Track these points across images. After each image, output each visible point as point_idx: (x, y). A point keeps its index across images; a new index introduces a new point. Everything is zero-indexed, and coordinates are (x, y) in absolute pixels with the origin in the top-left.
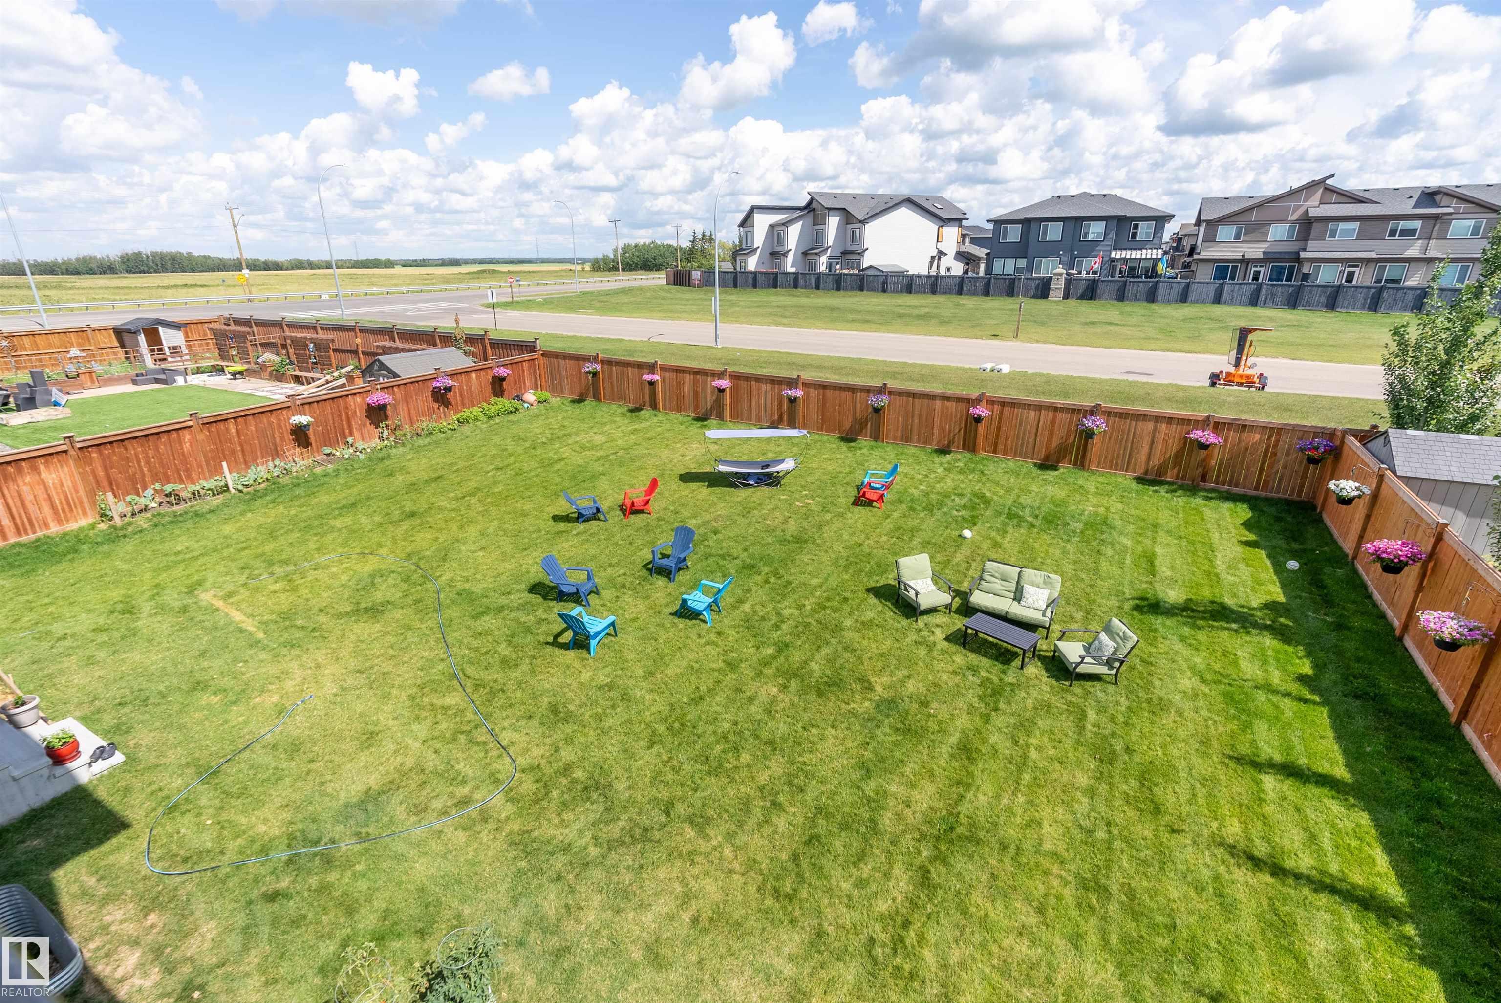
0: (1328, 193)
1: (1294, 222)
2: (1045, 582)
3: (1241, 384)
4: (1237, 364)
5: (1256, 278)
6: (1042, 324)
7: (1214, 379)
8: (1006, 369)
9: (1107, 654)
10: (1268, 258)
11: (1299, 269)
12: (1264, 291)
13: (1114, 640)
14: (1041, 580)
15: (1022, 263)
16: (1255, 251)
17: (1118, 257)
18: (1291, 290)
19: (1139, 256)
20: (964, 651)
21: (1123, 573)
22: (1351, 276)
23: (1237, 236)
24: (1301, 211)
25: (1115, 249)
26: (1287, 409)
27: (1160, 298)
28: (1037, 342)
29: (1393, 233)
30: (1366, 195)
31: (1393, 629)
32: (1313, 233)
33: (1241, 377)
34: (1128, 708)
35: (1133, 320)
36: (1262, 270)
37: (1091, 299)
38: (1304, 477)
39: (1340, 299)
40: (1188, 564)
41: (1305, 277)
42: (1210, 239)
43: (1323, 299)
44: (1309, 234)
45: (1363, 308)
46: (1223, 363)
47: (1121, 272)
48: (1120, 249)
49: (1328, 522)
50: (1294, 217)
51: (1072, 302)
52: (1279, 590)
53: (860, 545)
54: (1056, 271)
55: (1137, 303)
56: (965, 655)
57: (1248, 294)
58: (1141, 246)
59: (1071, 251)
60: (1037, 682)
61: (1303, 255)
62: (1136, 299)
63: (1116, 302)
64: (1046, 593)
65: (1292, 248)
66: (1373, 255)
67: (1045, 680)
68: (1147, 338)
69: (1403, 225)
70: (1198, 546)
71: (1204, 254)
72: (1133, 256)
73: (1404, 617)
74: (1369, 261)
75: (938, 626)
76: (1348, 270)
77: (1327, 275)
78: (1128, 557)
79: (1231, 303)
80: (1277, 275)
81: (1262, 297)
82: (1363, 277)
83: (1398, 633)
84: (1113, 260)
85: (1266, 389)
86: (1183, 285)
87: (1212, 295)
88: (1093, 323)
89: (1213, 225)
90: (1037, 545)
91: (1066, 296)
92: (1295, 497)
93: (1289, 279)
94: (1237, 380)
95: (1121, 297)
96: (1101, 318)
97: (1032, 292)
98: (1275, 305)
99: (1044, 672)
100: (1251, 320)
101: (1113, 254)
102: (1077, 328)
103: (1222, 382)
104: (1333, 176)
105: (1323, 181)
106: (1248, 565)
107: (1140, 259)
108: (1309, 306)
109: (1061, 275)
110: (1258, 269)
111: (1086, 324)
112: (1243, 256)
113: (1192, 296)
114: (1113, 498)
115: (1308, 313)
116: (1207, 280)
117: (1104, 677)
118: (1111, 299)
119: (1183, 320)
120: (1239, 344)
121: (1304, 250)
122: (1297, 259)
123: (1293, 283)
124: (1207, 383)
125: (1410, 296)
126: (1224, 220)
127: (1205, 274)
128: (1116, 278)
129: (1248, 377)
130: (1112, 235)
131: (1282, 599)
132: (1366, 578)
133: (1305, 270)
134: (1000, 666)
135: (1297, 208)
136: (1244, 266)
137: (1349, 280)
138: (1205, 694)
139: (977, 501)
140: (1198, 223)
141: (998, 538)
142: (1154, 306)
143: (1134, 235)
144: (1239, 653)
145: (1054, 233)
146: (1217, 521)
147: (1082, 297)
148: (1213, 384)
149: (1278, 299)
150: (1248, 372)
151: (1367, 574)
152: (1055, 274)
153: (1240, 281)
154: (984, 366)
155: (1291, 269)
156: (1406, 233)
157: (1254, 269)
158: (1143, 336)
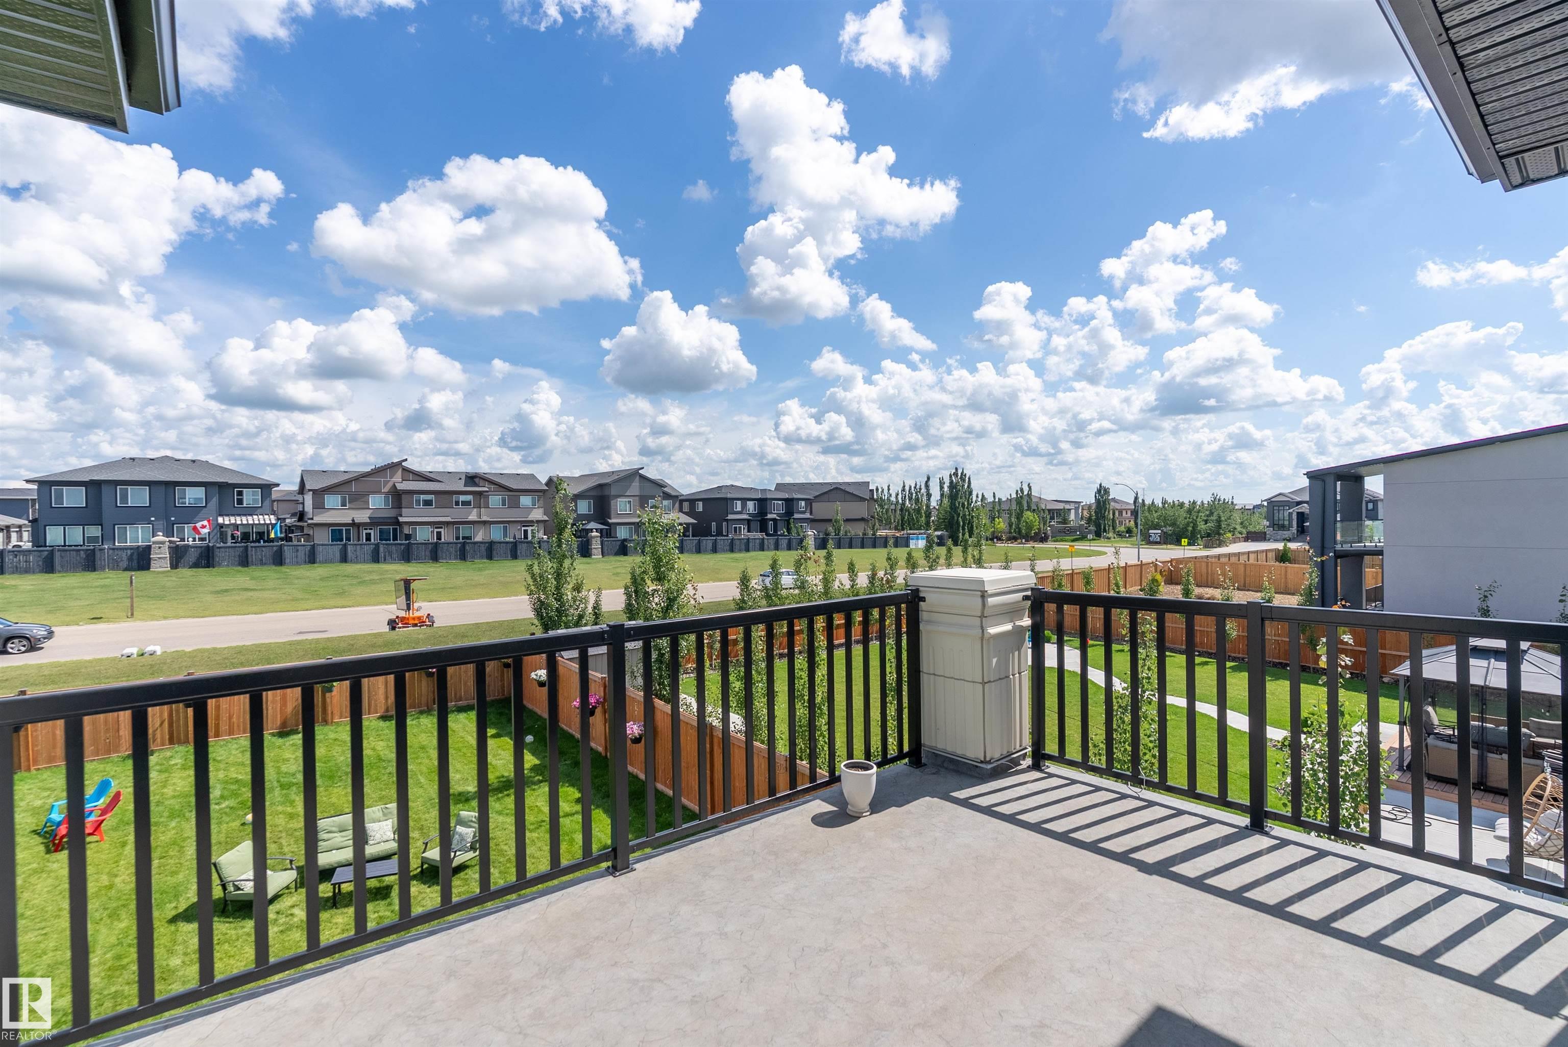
0: (407, 473)
1: (387, 493)
2: (384, 815)
3: (415, 625)
4: (408, 608)
5: (368, 538)
6: (161, 598)
7: (393, 624)
8: (158, 650)
9: (469, 840)
10: (374, 522)
11: (401, 532)
12: (381, 549)
13: (471, 827)
14: (381, 814)
15: (94, 531)
16: (362, 516)
17: (227, 522)
18: (402, 547)
19: (251, 522)
20: (339, 911)
21: (425, 789)
22: (439, 534)
23: (344, 504)
24: (389, 485)
25: (221, 515)
26: (464, 636)
27: (287, 561)
28: (165, 618)
29: (457, 503)
30: (431, 475)
31: (600, 754)
32: (404, 503)
33: (414, 619)
34: (500, 873)
35: (270, 584)
36: (372, 532)
37: (208, 567)
38: (502, 680)
39: (439, 553)
40: (466, 765)
41: (408, 537)
42: (319, 506)
43: (428, 553)
44: (401, 504)
45: (455, 559)
46: (394, 610)
47: (233, 537)
48: (228, 515)
49: (530, 706)
50: (386, 490)
51: (185, 573)
52: (532, 757)
53: (111, 887)
54: (156, 539)
55: (265, 567)
56: (342, 913)
57: (369, 552)
58: (250, 511)
59: (167, 519)
60: (423, 895)
61: (401, 519)
62: (262, 563)
63: (240, 568)
64: (389, 822)
65: (391, 513)
66: (448, 519)
67: (428, 890)
68: (295, 600)
69: (462, 498)
70: (464, 750)
71: (317, 520)
72: (245, 522)
73: (603, 742)
74: (448, 523)
75: (293, 907)
76: (436, 530)
77: (423, 535)
78: (420, 777)
79: (357, 561)
80: (383, 536)
81: (382, 555)
82: (447, 536)
83: (603, 754)
84: (221, 526)
85: (435, 625)
86: (309, 548)
87: (338, 555)
88: (226, 591)
89: (319, 494)
90: (334, 800)
91: (175, 565)
92: (500, 697)
93: (395, 539)
94: (411, 622)
95: (244, 561)
96: (231, 586)
97: (125, 564)
98: (393, 560)
99: (423, 886)
100: (381, 574)
101: (220, 520)
102: (209, 598)
103: (400, 625)
104: (406, 460)
105: (399, 464)
106: (504, 750)
107: (253, 525)
108: (419, 559)
109: (163, 543)
110: (368, 531)
111: (218, 592)
112: (353, 520)
113: (319, 557)
114: (371, 738)
115: (421, 565)
116: (326, 542)
117: (468, 863)
118: (233, 565)
119: (321, 579)
120: (406, 593)
121: (401, 516)
122: (398, 523)
123: (399, 542)
124: (386, 629)
125: (483, 548)
126: (329, 490)
127: (322, 537)
128: (229, 544)
129: (419, 618)
130: (214, 501)
131: (537, 762)
132: (570, 731)
133: (407, 530)
134: (383, 902)
135: (386, 483)
136: (356, 529)
137: (439, 538)
138: (538, 838)
139: (234, 787)
140: (302, 489)
141: (289, 809)
142: (283, 569)
143: (240, 502)
144: (538, 804)
145: (139, 498)
146: (464, 728)
147: (196, 565)
148: (393, 628)
149: (395, 556)
150: (417, 614)
151: (570, 728)
152: (154, 543)
153: (355, 542)
154: (127, 651)
155: (395, 530)
156: (467, 503)
157: (365, 532)
158: (290, 598)
